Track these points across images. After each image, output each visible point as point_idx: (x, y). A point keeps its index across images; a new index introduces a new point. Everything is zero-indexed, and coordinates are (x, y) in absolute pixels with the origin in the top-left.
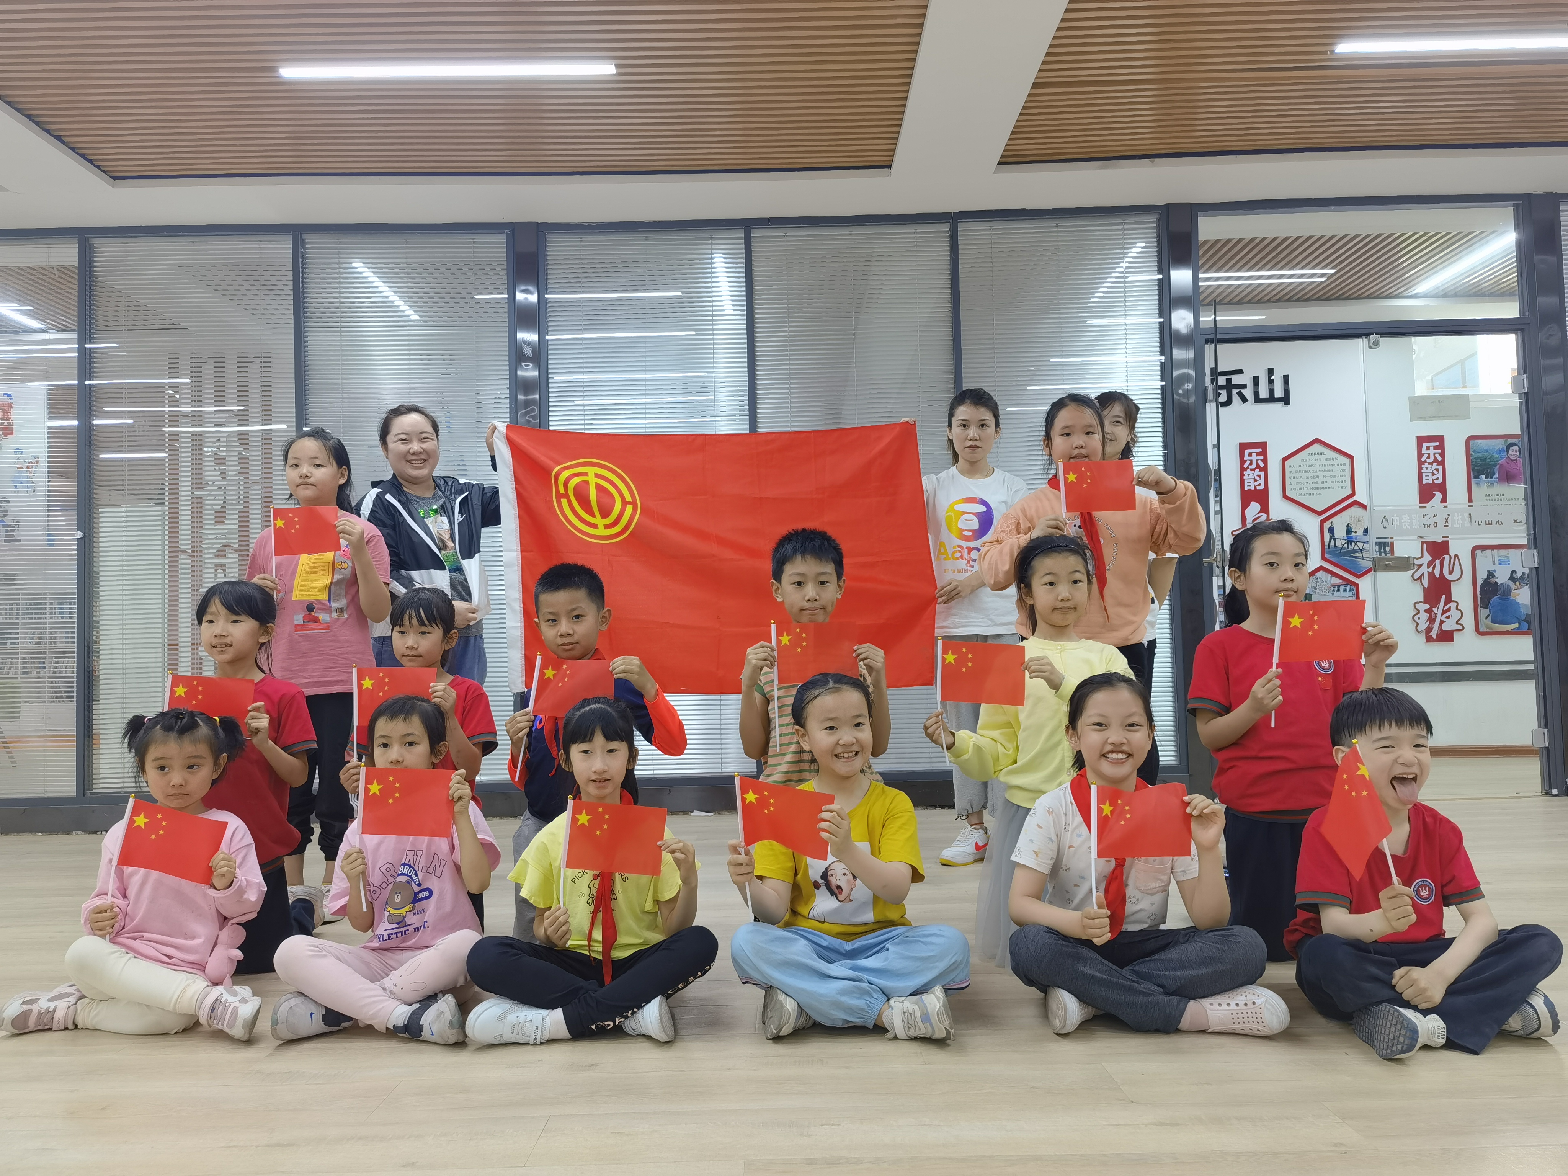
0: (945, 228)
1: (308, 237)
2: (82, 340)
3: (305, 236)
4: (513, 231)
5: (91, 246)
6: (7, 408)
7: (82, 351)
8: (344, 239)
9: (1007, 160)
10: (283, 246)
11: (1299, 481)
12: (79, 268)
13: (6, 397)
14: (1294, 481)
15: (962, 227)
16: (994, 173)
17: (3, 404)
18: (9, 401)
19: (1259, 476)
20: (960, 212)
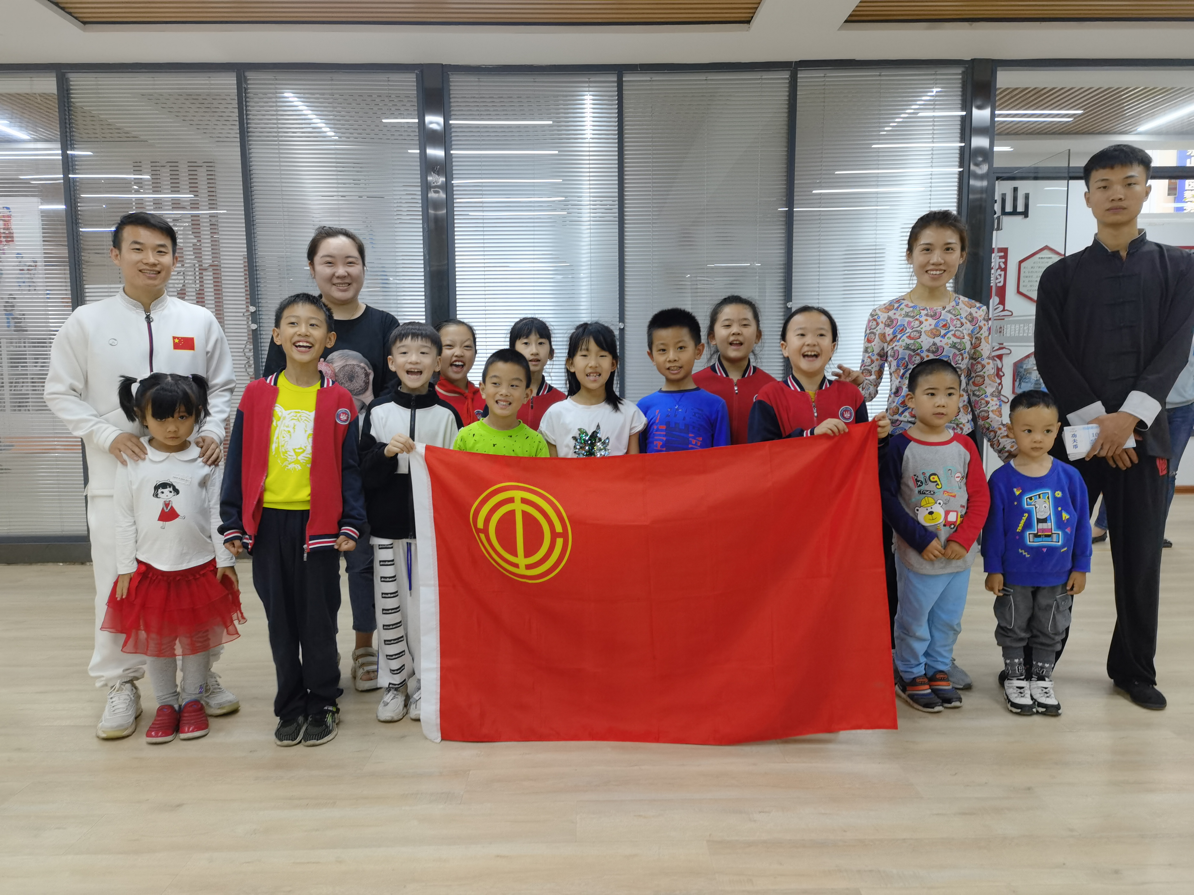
0: (786, 75)
1: (250, 75)
2: (64, 148)
3: (247, 74)
4: (422, 72)
5: (67, 80)
6: (7, 220)
7: (65, 155)
8: (280, 76)
9: (854, 19)
10: (229, 81)
11: (1030, 279)
12: (58, 95)
13: (5, 210)
14: (1027, 280)
15: (802, 75)
16: (841, 28)
17: (4, 216)
18: (9, 214)
19: (1000, 275)
20: (800, 61)
